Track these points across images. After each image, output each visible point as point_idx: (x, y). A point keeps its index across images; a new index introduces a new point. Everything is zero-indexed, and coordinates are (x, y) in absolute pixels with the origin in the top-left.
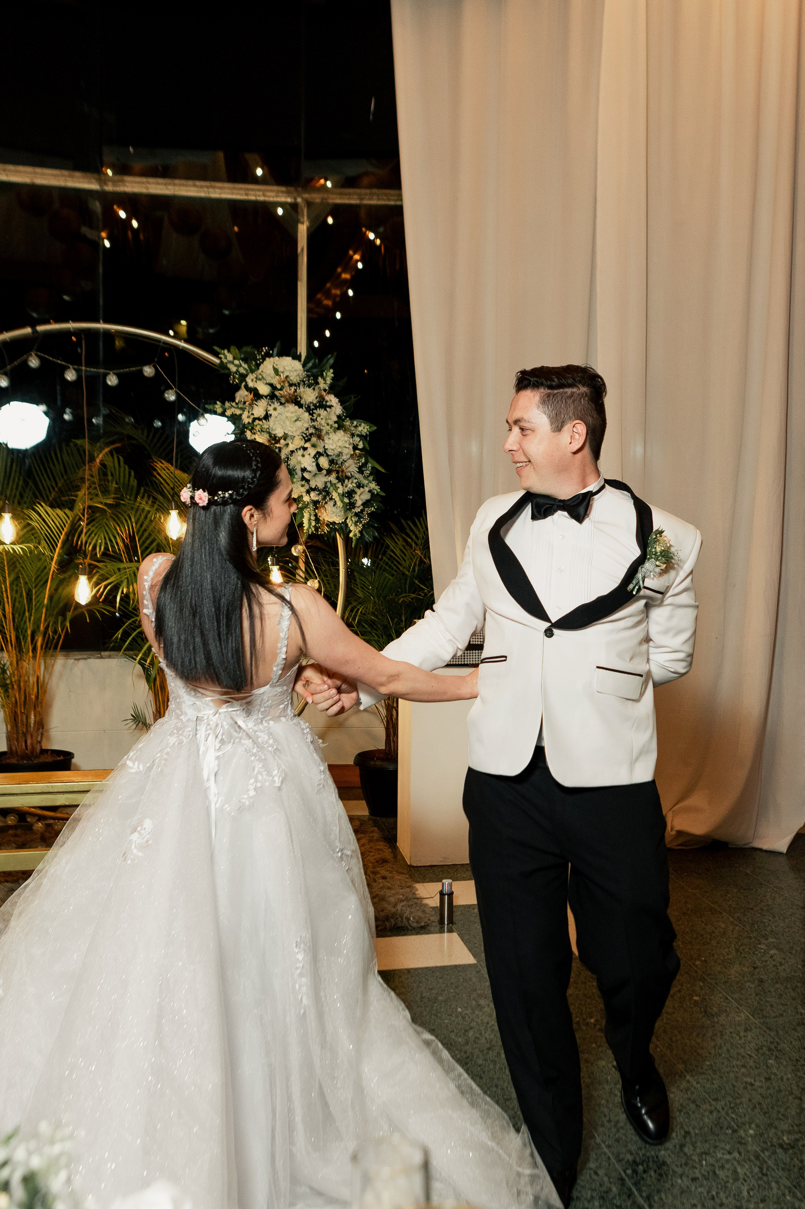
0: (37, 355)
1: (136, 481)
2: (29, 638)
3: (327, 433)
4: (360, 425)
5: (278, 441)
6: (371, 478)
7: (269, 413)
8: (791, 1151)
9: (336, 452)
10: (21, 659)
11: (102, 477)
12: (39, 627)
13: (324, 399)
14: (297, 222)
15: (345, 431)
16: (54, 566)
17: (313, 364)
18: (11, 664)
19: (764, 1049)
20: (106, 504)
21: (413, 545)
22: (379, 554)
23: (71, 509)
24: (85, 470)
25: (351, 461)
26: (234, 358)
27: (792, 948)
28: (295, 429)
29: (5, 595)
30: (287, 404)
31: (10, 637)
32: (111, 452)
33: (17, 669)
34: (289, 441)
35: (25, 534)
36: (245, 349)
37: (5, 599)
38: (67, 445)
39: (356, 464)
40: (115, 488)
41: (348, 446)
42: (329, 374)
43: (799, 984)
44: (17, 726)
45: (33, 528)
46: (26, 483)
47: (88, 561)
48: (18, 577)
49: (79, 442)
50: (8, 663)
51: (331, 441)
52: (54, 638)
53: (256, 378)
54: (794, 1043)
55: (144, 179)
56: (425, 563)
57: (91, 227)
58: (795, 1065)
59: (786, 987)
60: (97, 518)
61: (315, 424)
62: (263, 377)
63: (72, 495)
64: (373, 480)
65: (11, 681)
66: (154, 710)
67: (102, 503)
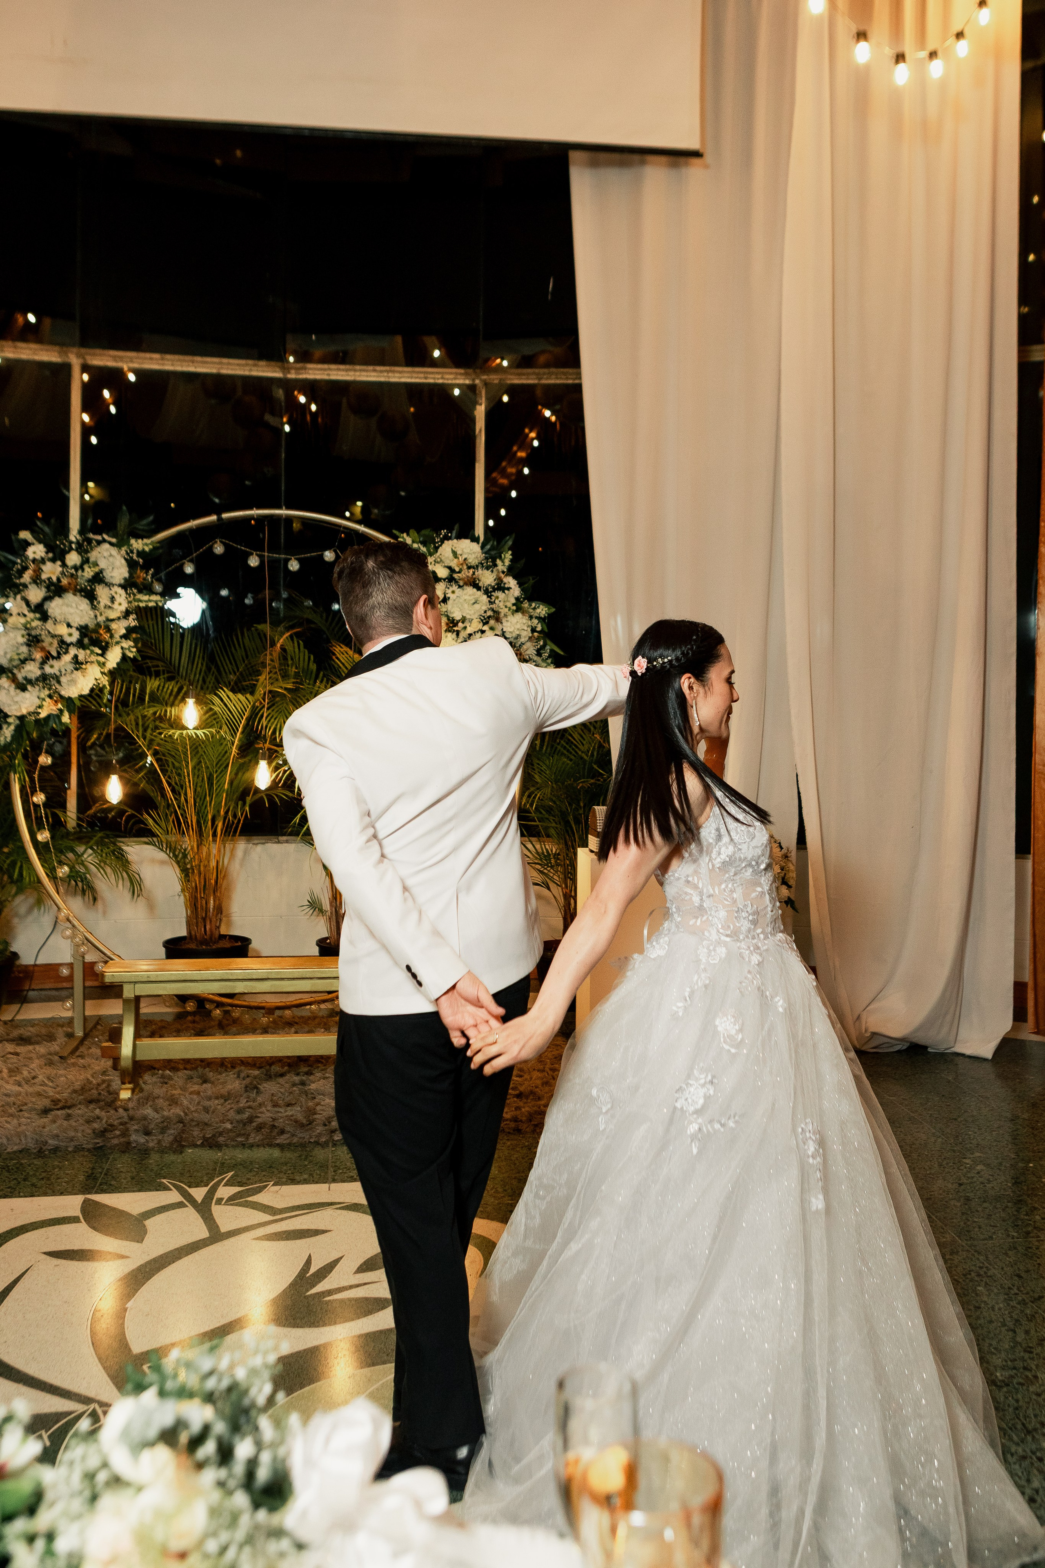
0: (221, 542)
1: (315, 665)
2: (210, 823)
3: (506, 616)
4: (538, 607)
5: (456, 625)
6: (549, 661)
7: (447, 596)
8: (1005, 1389)
9: (514, 635)
10: (201, 843)
11: (282, 661)
12: (219, 812)
13: (502, 581)
14: (475, 403)
15: (523, 613)
16: (234, 750)
17: (492, 546)
18: (192, 848)
19: (973, 1274)
20: (286, 689)
21: (592, 728)
22: (557, 738)
23: (252, 693)
24: (266, 655)
25: (529, 644)
26: (413, 542)
27: (1001, 1164)
28: (473, 612)
29: (187, 780)
30: (465, 587)
31: (192, 821)
32: (291, 636)
33: (198, 853)
34: (467, 624)
35: (207, 719)
36: (423, 532)
37: (187, 784)
38: (249, 629)
39: (534, 646)
40: (295, 672)
41: (526, 628)
42: (508, 556)
43: (1009, 1204)
44: (196, 908)
45: (215, 713)
46: (209, 669)
47: (267, 745)
48: (201, 762)
49: (260, 627)
50: (189, 848)
51: (509, 624)
52: (233, 822)
53: (435, 561)
54: (1005, 1269)
55: (326, 366)
56: (604, 747)
57: (273, 414)
58: (1007, 1294)
59: (995, 1207)
60: (277, 702)
61: (493, 606)
62: (441, 560)
63: (252, 680)
64: (552, 663)
65: (192, 866)
66: (330, 896)
67: (281, 687)
